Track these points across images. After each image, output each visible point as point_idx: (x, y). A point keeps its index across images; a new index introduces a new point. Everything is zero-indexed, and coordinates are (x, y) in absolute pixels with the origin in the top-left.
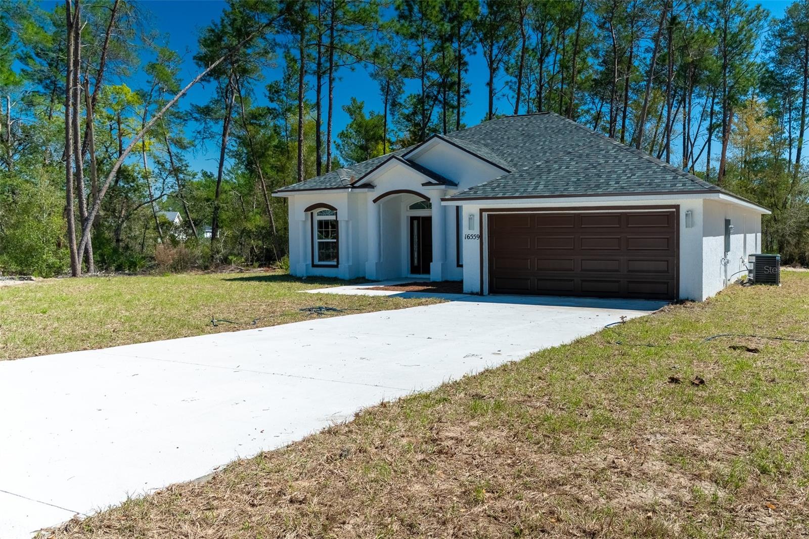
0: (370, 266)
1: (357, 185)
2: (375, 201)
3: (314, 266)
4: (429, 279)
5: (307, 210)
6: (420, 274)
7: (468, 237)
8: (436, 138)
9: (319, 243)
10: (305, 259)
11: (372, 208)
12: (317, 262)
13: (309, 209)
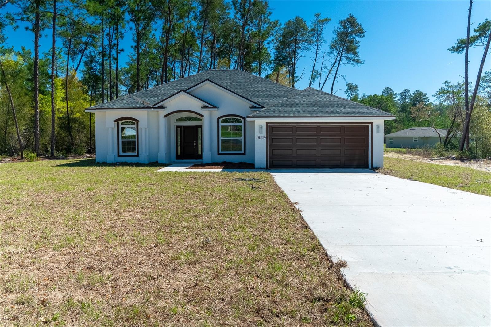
0: (162, 156)
1: (155, 106)
2: (165, 116)
3: (119, 156)
4: (203, 162)
5: (115, 121)
6: (182, 159)
7: (259, 138)
8: (207, 81)
9: (122, 141)
10: (113, 152)
11: (162, 120)
12: (121, 154)
13: (117, 121)
